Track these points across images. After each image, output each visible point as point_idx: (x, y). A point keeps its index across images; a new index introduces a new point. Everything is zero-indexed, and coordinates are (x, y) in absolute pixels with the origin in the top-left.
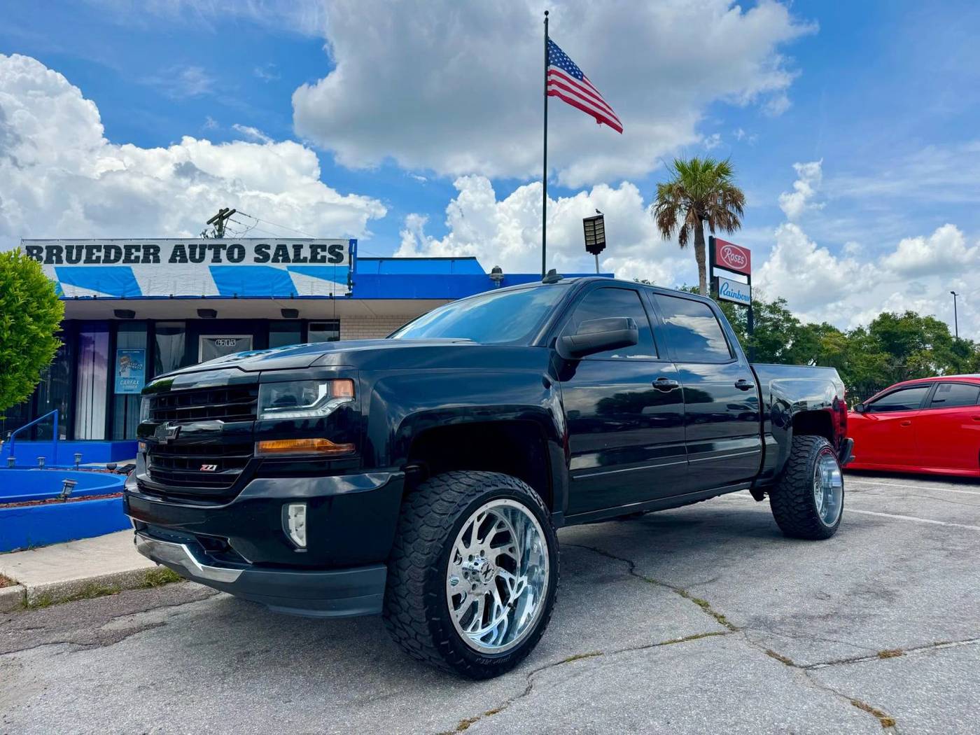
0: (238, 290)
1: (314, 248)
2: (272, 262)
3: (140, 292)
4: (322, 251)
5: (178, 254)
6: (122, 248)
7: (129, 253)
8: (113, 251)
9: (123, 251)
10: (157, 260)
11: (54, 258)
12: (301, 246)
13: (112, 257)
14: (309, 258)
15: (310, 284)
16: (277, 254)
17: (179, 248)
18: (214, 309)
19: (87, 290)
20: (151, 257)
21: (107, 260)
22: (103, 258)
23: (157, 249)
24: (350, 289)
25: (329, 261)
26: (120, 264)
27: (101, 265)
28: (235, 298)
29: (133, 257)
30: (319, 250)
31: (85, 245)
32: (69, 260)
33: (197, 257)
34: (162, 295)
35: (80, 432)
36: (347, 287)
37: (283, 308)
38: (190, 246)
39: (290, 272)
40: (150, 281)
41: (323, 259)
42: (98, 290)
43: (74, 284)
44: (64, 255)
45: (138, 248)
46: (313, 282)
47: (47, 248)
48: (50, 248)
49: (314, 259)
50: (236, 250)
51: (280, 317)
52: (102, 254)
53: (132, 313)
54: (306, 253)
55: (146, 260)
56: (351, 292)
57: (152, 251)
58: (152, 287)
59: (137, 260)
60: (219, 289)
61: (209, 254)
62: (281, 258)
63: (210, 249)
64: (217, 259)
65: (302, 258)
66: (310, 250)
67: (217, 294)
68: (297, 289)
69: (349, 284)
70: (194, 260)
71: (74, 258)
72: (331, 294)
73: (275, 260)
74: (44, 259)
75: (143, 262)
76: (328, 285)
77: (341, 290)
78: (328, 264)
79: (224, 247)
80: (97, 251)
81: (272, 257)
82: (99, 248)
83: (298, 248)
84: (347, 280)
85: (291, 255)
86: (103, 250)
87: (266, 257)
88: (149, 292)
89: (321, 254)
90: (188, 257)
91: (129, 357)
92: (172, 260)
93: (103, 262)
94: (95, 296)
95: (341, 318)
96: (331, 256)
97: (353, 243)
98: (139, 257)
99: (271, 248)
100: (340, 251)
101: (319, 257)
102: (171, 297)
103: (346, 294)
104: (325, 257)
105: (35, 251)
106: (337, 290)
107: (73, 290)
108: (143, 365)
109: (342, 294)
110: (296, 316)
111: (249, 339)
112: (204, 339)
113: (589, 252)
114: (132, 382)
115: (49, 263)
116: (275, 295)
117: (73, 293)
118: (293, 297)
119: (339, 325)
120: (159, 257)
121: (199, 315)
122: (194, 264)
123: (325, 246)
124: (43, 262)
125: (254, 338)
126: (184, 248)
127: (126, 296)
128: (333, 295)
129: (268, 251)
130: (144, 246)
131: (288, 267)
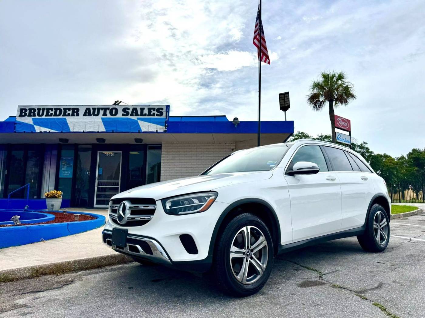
0: (114, 129)
1: (150, 109)
2: (130, 116)
3: (70, 130)
4: (153, 111)
5: (87, 112)
6: (62, 109)
7: (65, 112)
8: (58, 111)
9: (63, 111)
10: (78, 115)
11: (32, 114)
12: (144, 109)
13: (58, 114)
14: (147, 114)
15: (147, 126)
16: (132, 112)
17: (88, 110)
18: (105, 138)
19: (46, 129)
20: (75, 114)
21: (56, 115)
22: (53, 114)
23: (78, 110)
24: (166, 128)
25: (156, 115)
26: (61, 117)
27: (53, 117)
28: (113, 132)
29: (67, 114)
32: (39, 115)
33: (96, 113)
34: (79, 131)
35: (43, 195)
36: (164, 127)
37: (136, 138)
38: (93, 109)
39: (138, 121)
40: (74, 124)
41: (154, 115)
42: (51, 129)
43: (40, 126)
44: (36, 113)
45: (69, 109)
46: (149, 125)
47: (29, 109)
49: (149, 114)
50: (114, 110)
51: (134, 143)
52: (53, 112)
53: (67, 140)
54: (146, 111)
55: (73, 115)
56: (166, 130)
57: (76, 111)
58: (75, 127)
59: (69, 115)
60: (105, 128)
61: (102, 112)
62: (134, 114)
63: (102, 110)
64: (105, 114)
65: (144, 114)
66: (148, 110)
67: (105, 131)
68: (141, 128)
69: (166, 126)
70: (94, 115)
71: (41, 114)
72: (157, 131)
73: (132, 115)
74: (28, 114)
76: (156, 126)
78: (156, 117)
79: (108, 109)
80: (51, 111)
81: (130, 113)
82: (52, 109)
83: (142, 109)
84: (164, 124)
85: (139, 113)
86: (54, 110)
87: (127, 114)
88: (73, 130)
90: (92, 113)
91: (66, 161)
92: (85, 115)
93: (54, 116)
94: (49, 131)
95: (162, 143)
96: (157, 113)
97: (168, 107)
98: (70, 113)
99: (130, 109)
100: (162, 111)
101: (152, 114)
102: (84, 132)
103: (164, 131)
104: (155, 113)
105: (24, 111)
106: (160, 129)
107: (40, 129)
108: (72, 165)
109: (162, 131)
110: (142, 142)
111: (120, 153)
112: (99, 153)
113: (281, 110)
114: (67, 173)
115: (30, 116)
116: (131, 131)
117: (40, 130)
118: (140, 132)
119: (161, 147)
120: (78, 113)
121: (97, 141)
122: (95, 117)
123: (155, 108)
124: (27, 116)
125: (123, 152)
126: (90, 110)
127: (63, 132)
128: (158, 131)
129: (128, 111)
130: (72, 108)
131: (137, 118)
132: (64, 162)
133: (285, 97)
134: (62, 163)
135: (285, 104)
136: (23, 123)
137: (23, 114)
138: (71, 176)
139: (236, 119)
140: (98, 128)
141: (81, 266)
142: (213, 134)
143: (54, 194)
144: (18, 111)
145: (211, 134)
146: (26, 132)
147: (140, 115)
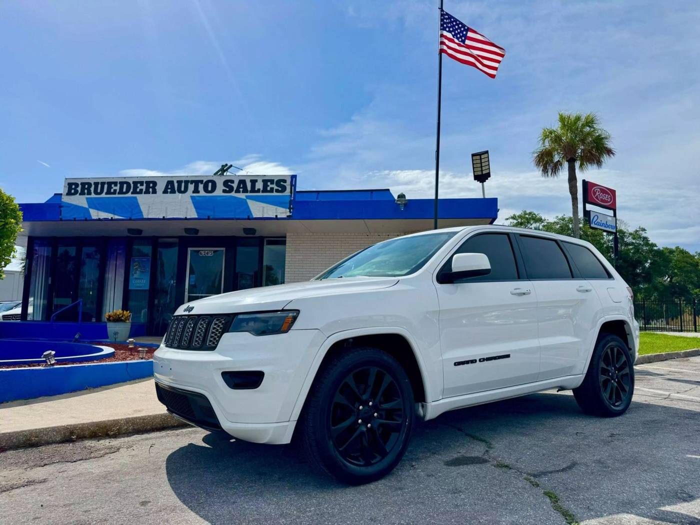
0: (210, 213)
1: (265, 182)
2: (235, 192)
3: (143, 215)
4: (271, 184)
5: (169, 187)
6: (131, 183)
7: (135, 187)
8: (125, 185)
9: (132, 185)
10: (155, 192)
11: (86, 191)
12: (256, 181)
13: (124, 190)
14: (262, 189)
15: (261, 209)
16: (239, 187)
17: (170, 183)
18: (197, 228)
19: (106, 214)
20: (151, 190)
21: (121, 192)
22: (118, 191)
23: (155, 184)
24: (290, 212)
25: (276, 192)
26: (129, 195)
27: (117, 195)
28: (209, 219)
29: (138, 190)
30: (269, 183)
32: (96, 192)
33: (183, 189)
34: (157, 217)
36: (288, 210)
37: (245, 227)
38: (178, 182)
39: (248, 201)
40: (149, 207)
41: (272, 190)
42: (114, 214)
43: (98, 210)
44: (92, 189)
45: (142, 183)
46: (264, 207)
47: (82, 184)
48: (83, 184)
49: (265, 190)
50: (210, 184)
51: (242, 234)
52: (118, 188)
53: (139, 231)
54: (259, 185)
55: (147, 192)
56: (291, 214)
57: (151, 185)
58: (150, 212)
59: (141, 192)
60: (197, 213)
61: (191, 187)
62: (241, 190)
63: (192, 183)
64: (196, 190)
65: (256, 189)
66: (262, 183)
67: (196, 216)
68: (252, 212)
69: (290, 209)
70: (180, 191)
71: (99, 191)
72: (276, 216)
73: (238, 191)
74: (79, 192)
75: (145, 193)
76: (275, 209)
77: (283, 212)
78: (275, 194)
79: (201, 182)
80: (115, 186)
81: (235, 189)
82: (115, 184)
83: (254, 182)
84: (288, 205)
85: (249, 188)
86: (119, 185)
87: (231, 189)
88: (148, 215)
89: (270, 186)
90: (176, 189)
91: (139, 263)
92: (165, 192)
94: (112, 218)
95: (288, 234)
96: (277, 188)
97: (294, 177)
98: (142, 190)
99: (235, 182)
100: (285, 184)
101: (269, 189)
102: (164, 219)
103: (287, 216)
104: (273, 188)
105: (73, 187)
106: (281, 213)
107: (98, 214)
108: (148, 269)
109: (284, 216)
110: (254, 234)
111: (223, 250)
112: (191, 251)
113: (476, 181)
114: (141, 281)
115: (82, 195)
116: (237, 217)
117: (98, 216)
118: (250, 218)
119: (285, 241)
120: (156, 189)
121: (186, 233)
122: (180, 194)
123: (274, 180)
124: (78, 194)
125: (226, 250)
126: (174, 183)
127: (133, 218)
128: (278, 217)
129: (232, 184)
130: (146, 182)
131: (246, 196)
132: (136, 265)
133: (481, 159)
134: (134, 266)
135: (482, 171)
136: (72, 205)
137: (73, 191)
138: (147, 287)
139: (402, 196)
141: (136, 427)
142: (365, 220)
143: (118, 316)
144: (65, 186)
145: (362, 220)
146: (77, 219)
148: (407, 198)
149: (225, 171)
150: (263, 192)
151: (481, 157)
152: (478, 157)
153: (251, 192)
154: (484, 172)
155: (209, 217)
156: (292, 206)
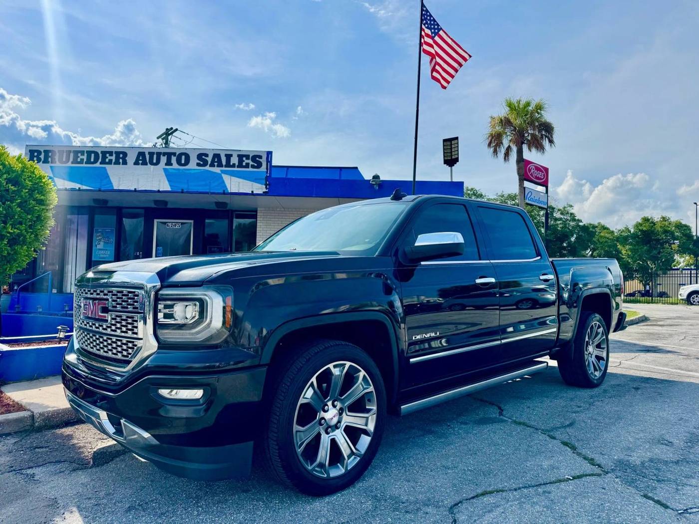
0: (185, 187)
1: (240, 157)
2: (210, 166)
3: (112, 186)
4: (246, 159)
5: (141, 158)
6: (100, 153)
7: (104, 157)
8: (93, 155)
9: (100, 155)
10: (125, 163)
11: (50, 159)
12: (231, 155)
13: (92, 160)
14: (237, 164)
15: (237, 183)
16: (213, 161)
17: (141, 154)
18: (167, 200)
19: (74, 184)
20: (121, 161)
21: (88, 162)
22: (85, 160)
23: (125, 154)
24: (266, 188)
25: (251, 167)
26: (98, 165)
28: (182, 192)
29: (107, 160)
30: (244, 159)
31: (72, 150)
32: (61, 161)
33: (155, 161)
34: (129, 189)
35: (66, 287)
36: (264, 186)
37: (218, 201)
38: (149, 153)
39: (223, 175)
40: (120, 179)
41: (247, 166)
42: (82, 184)
43: (64, 179)
44: (57, 157)
45: (111, 153)
46: (239, 183)
47: (45, 151)
49: (240, 165)
50: (183, 157)
51: (214, 208)
52: (85, 157)
53: (106, 202)
54: (235, 160)
55: (117, 163)
56: (267, 190)
57: (121, 156)
58: (121, 183)
59: (110, 162)
60: (170, 186)
61: (164, 159)
62: (216, 164)
63: (164, 155)
64: (169, 163)
65: (231, 164)
66: (238, 158)
67: (169, 189)
68: (228, 187)
69: (266, 185)
70: (152, 163)
71: (64, 159)
72: (252, 192)
73: (212, 165)
74: (43, 159)
75: (115, 164)
76: (251, 184)
77: (259, 188)
78: (250, 169)
79: (174, 154)
80: (81, 155)
81: (209, 163)
82: (82, 153)
83: (229, 157)
84: (264, 181)
85: (224, 162)
86: (86, 154)
87: (205, 163)
88: (118, 186)
89: (246, 161)
90: (148, 161)
91: (102, 234)
92: (136, 163)
93: (85, 164)
94: (79, 188)
95: (258, 209)
96: (253, 163)
97: (269, 154)
98: (112, 160)
99: (209, 156)
100: (260, 160)
101: (244, 164)
102: (135, 190)
103: (263, 192)
104: (249, 163)
105: (36, 154)
106: (257, 189)
107: (64, 183)
108: (113, 240)
109: (260, 192)
110: (226, 207)
111: (191, 223)
112: (158, 222)
113: (446, 165)
114: (104, 252)
115: (46, 163)
116: (212, 191)
117: (64, 185)
118: (225, 193)
119: (256, 215)
120: (126, 160)
121: (155, 205)
122: (152, 166)
123: (249, 156)
124: (41, 162)
125: (194, 222)
126: (145, 155)
127: (102, 189)
128: (254, 192)
129: (206, 158)
130: (115, 152)
131: (221, 171)
132: (100, 236)
133: (451, 145)
134: (97, 237)
135: (451, 156)
137: (35, 159)
138: (111, 259)
139: (376, 177)
140: (159, 185)
142: (340, 199)
144: (26, 153)
145: (337, 199)
147: (225, 165)
148: (382, 178)
149: (169, 135)
150: (238, 167)
151: (451, 143)
152: (449, 143)
153: (226, 166)
154: (453, 157)
155: (182, 190)
156: (268, 183)
